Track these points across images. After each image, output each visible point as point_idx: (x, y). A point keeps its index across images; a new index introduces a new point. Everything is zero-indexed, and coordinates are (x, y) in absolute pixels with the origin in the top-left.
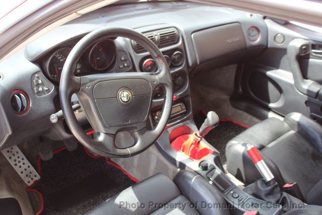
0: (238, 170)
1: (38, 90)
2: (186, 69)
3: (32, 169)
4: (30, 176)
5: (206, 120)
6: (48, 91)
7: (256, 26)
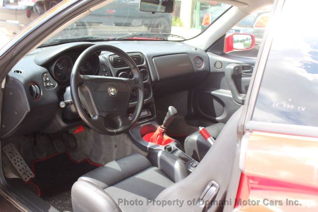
0: (194, 151)
1: (46, 85)
2: (150, 82)
3: (28, 168)
4: (26, 174)
5: (168, 113)
6: (54, 86)
7: (200, 56)
